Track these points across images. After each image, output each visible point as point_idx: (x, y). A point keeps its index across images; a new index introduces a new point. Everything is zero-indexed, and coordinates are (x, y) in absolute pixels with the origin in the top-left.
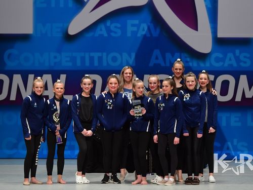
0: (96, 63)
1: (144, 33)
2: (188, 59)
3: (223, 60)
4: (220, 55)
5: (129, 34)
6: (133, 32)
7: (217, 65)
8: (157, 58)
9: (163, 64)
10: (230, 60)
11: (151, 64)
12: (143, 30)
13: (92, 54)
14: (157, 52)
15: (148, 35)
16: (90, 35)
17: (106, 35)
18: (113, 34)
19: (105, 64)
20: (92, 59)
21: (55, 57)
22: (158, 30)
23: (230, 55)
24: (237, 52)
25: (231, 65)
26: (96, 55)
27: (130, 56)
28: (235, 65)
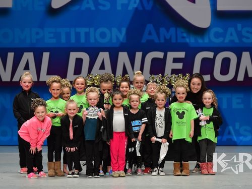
0: (83, 40)
1: (135, 6)
2: (185, 35)
3: (223, 35)
4: (220, 30)
5: (119, 8)
6: (123, 5)
7: (217, 41)
8: (150, 34)
9: (157, 41)
10: (231, 36)
11: (144, 41)
12: (135, 2)
13: (78, 30)
14: (150, 27)
15: (141, 9)
16: (76, 8)
17: (93, 8)
18: (101, 8)
19: (92, 40)
20: (78, 35)
21: (37, 33)
22: (151, 3)
23: (231, 30)
24: (239, 26)
25: (232, 41)
26: (83, 31)
27: (120, 31)
28: (237, 41)
